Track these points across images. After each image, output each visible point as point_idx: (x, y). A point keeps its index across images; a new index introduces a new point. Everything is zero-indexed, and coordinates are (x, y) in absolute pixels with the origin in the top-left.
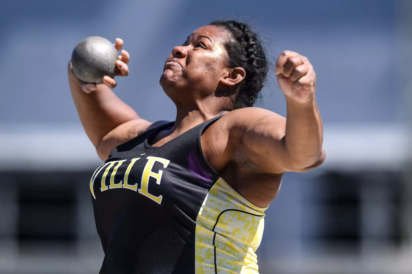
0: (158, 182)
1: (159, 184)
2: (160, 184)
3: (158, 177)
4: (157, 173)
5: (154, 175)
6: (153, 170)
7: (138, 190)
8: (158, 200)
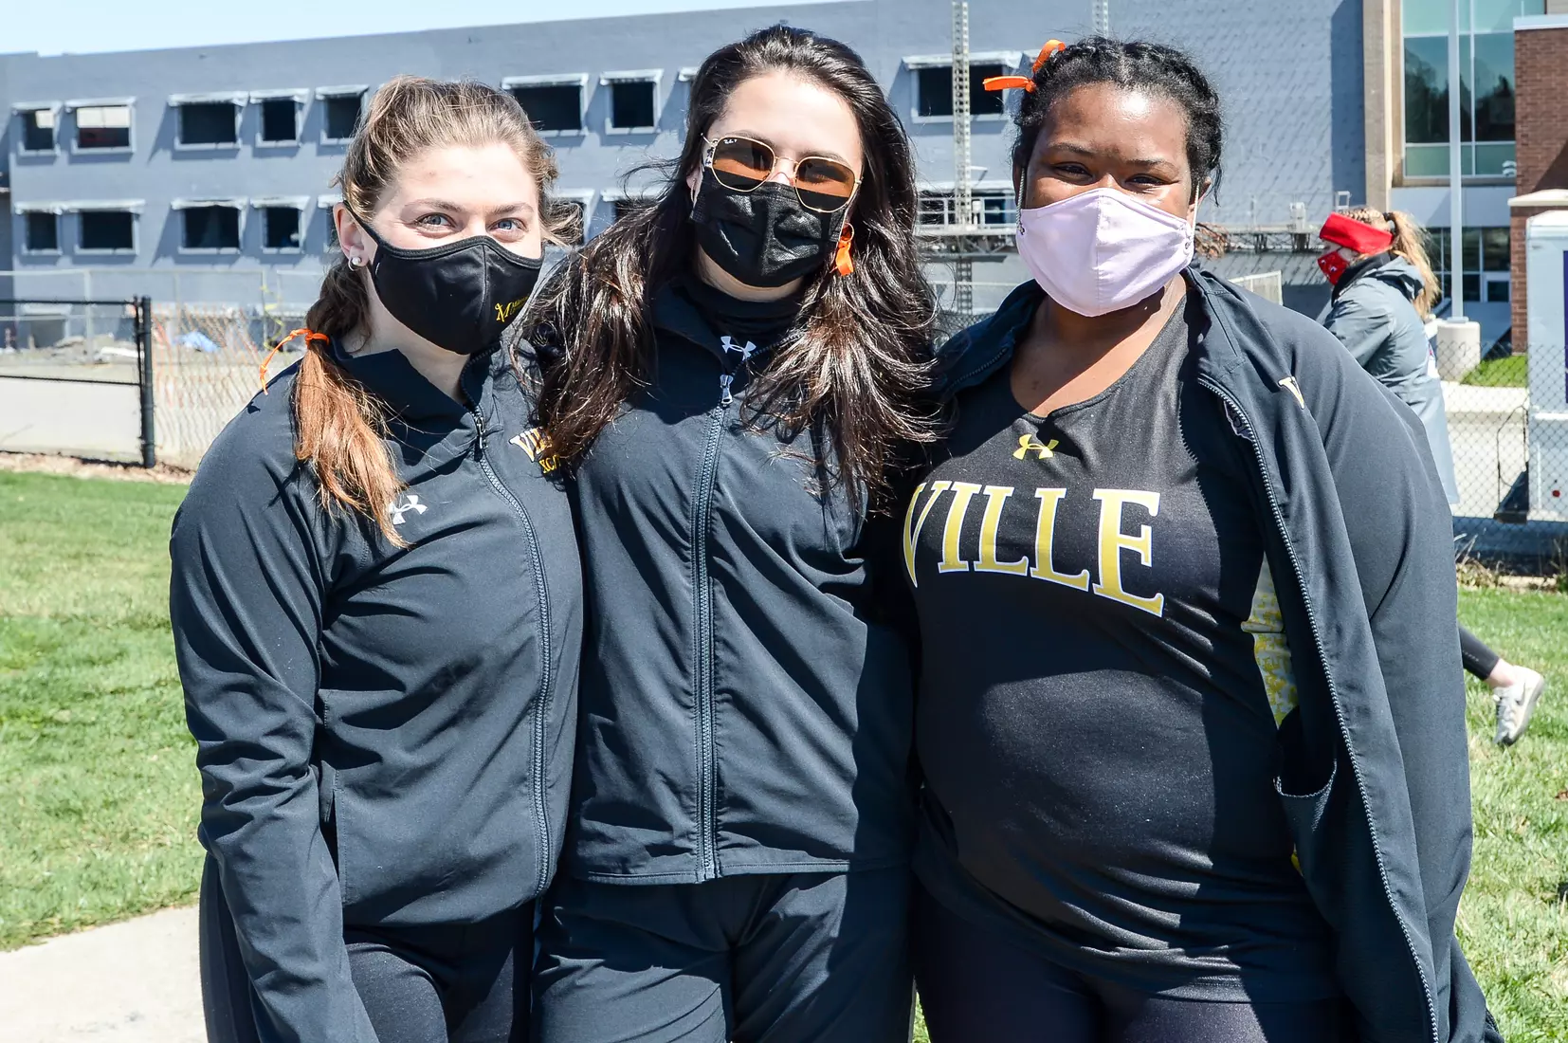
0: (1147, 561)
1: (1149, 564)
2: (1153, 562)
3: (1143, 545)
4: (1138, 534)
5: (1131, 543)
6: (1124, 531)
7: (1091, 587)
8: (1155, 605)
